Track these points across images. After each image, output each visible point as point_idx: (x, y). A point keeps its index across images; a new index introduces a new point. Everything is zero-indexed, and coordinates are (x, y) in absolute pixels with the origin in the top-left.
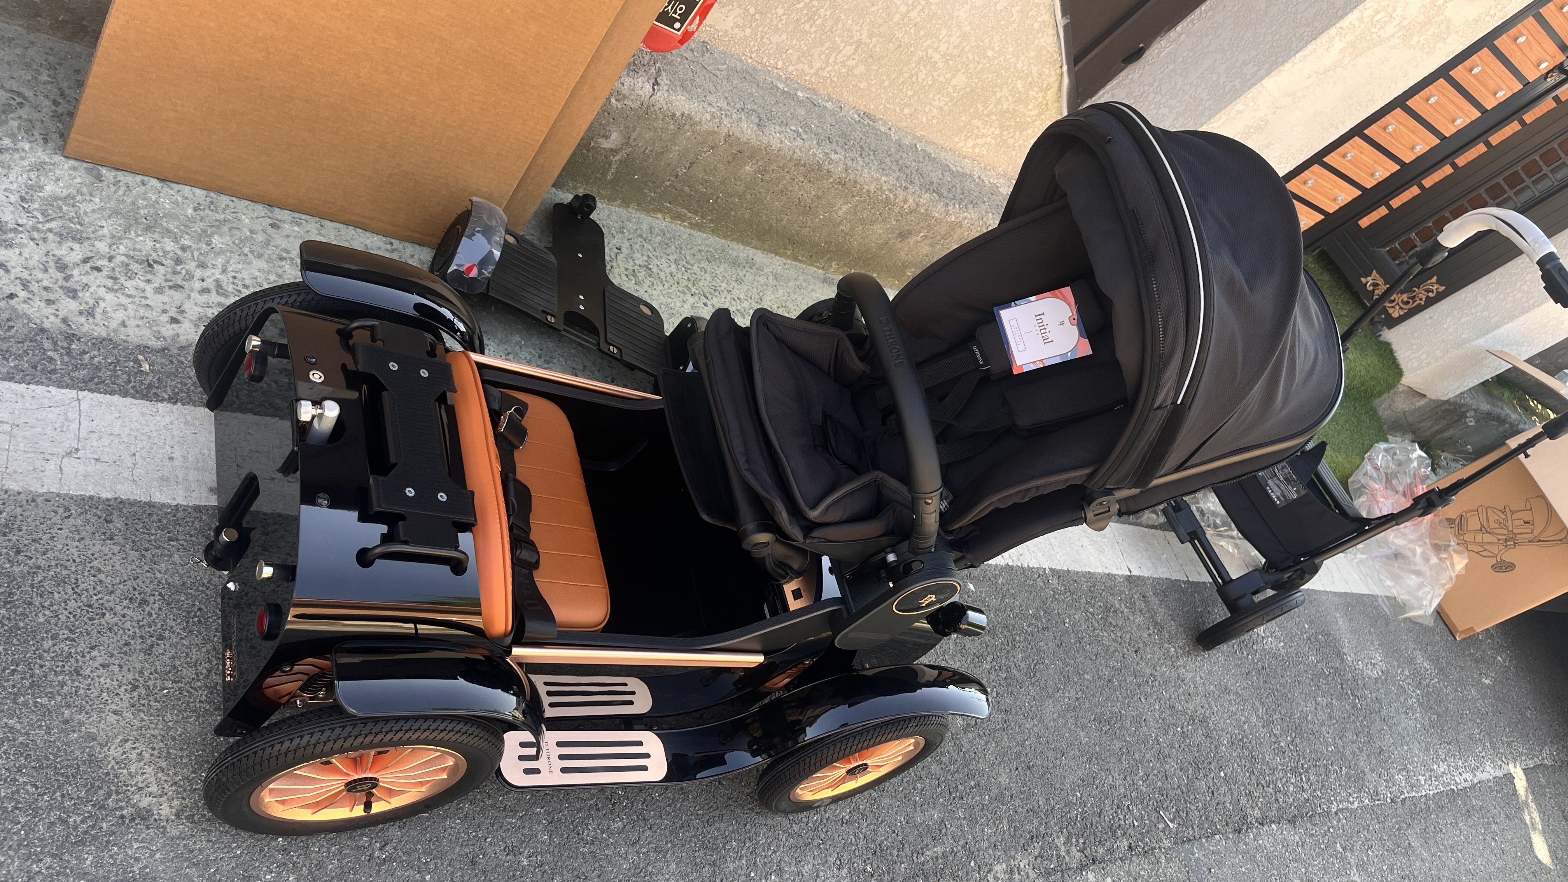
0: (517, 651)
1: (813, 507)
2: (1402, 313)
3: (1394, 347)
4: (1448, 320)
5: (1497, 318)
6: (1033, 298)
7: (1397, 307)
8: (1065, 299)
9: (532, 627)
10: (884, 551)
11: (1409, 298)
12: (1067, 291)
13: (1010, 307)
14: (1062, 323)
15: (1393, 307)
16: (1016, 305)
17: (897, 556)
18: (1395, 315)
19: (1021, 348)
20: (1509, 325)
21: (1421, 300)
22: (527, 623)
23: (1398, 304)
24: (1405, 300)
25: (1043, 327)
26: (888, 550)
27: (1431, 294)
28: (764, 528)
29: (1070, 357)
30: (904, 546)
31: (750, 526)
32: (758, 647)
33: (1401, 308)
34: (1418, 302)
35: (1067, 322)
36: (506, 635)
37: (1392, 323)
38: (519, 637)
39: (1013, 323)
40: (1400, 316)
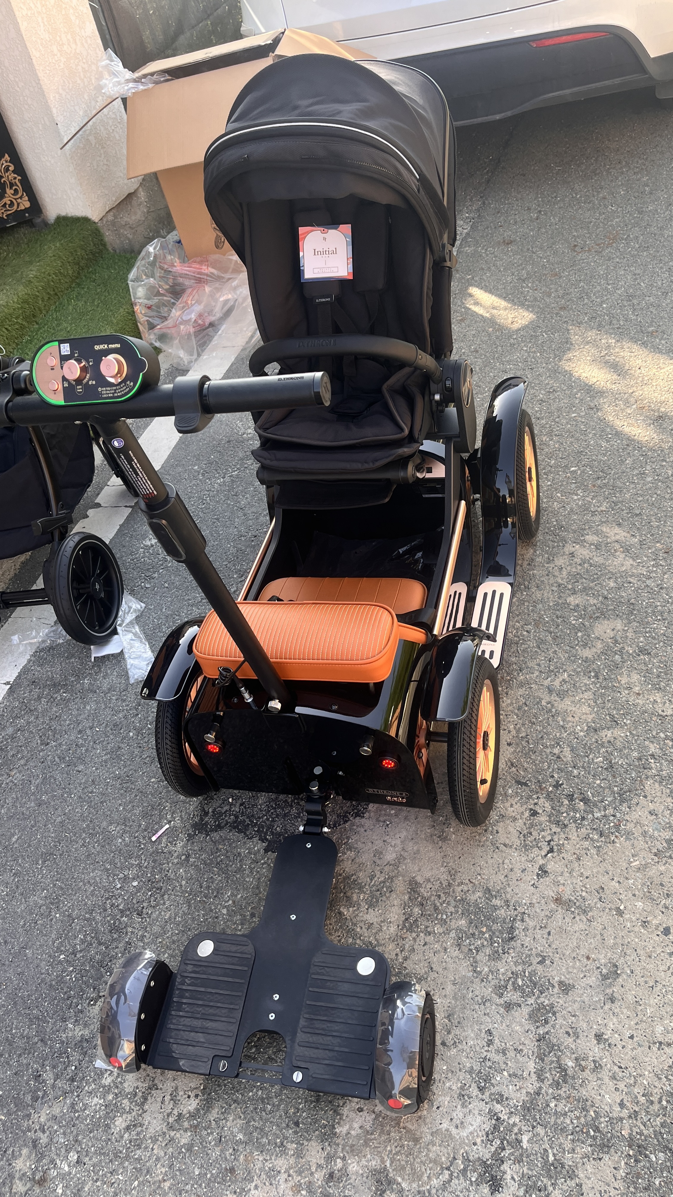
0: (436, 632)
1: (402, 430)
2: (27, 198)
3: (63, 214)
4: (43, 159)
5: (45, 118)
6: (301, 254)
7: (19, 200)
8: (308, 233)
9: (425, 619)
10: (431, 400)
11: (11, 188)
12: (302, 230)
13: (303, 270)
14: (325, 239)
15: (18, 204)
16: (303, 266)
17: (438, 393)
18: (28, 204)
19: (335, 270)
20: (54, 111)
21: (15, 178)
22: (423, 621)
23: (15, 199)
24: (12, 192)
25: (324, 252)
26: (432, 398)
27: (12, 168)
28: (405, 466)
29: (349, 240)
30: (433, 387)
31: (402, 474)
32: (457, 502)
33: (21, 198)
34: (17, 181)
35: (324, 235)
36: (427, 635)
37: (36, 207)
38: (428, 628)
39: (316, 271)
40: (29, 200)
